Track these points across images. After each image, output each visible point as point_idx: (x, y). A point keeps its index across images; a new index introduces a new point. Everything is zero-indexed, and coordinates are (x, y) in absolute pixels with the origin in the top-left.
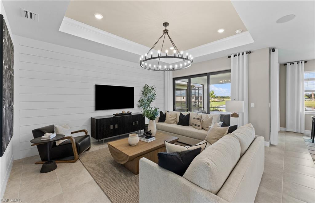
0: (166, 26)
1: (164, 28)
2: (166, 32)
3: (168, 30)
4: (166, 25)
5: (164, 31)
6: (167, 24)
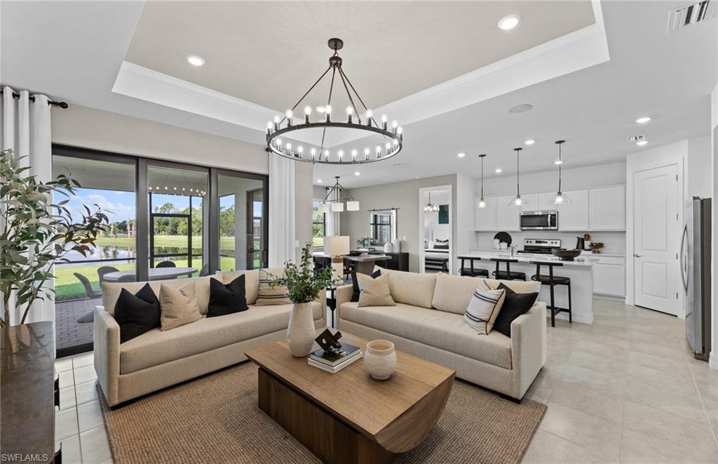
0: (336, 49)
1: (331, 53)
2: (336, 62)
3: (340, 59)
4: (336, 45)
5: (331, 59)
6: (339, 44)
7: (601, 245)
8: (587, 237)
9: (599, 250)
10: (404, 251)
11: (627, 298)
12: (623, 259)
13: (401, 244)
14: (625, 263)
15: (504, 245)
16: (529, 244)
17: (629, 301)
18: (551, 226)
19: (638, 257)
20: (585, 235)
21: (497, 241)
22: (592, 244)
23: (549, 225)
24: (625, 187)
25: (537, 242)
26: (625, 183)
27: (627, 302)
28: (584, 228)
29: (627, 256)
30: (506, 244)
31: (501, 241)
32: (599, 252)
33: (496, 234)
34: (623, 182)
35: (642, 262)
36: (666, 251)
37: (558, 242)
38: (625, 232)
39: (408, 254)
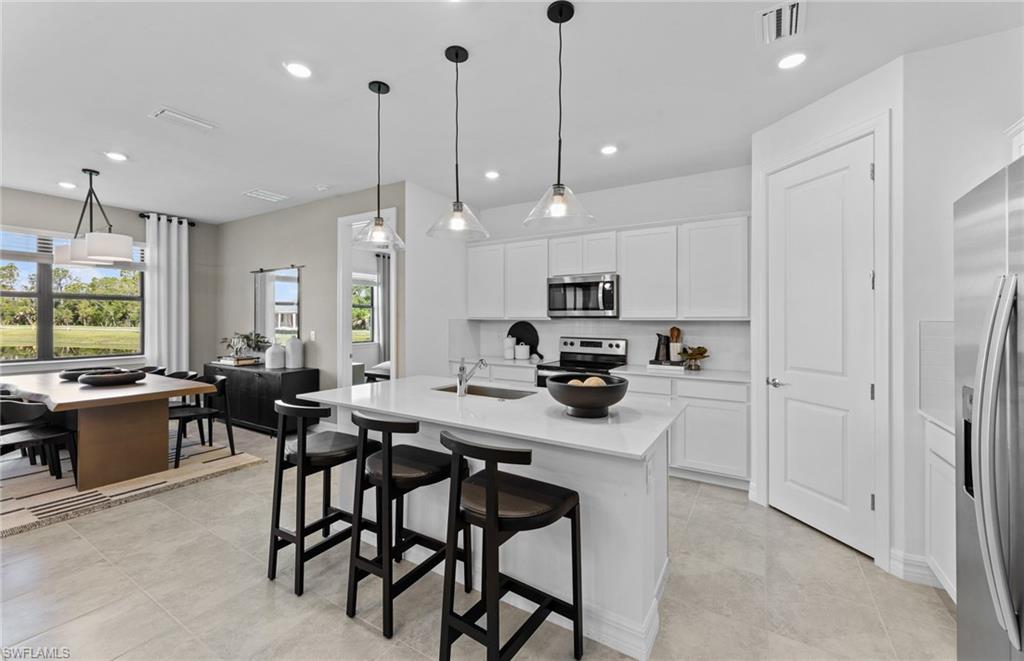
7: (701, 353)
8: (676, 333)
9: (698, 362)
10: (311, 366)
11: (753, 484)
12: (744, 387)
13: (305, 350)
14: (749, 398)
15: (524, 349)
16: (568, 349)
17: (755, 495)
18: (605, 308)
19: (775, 385)
20: (673, 329)
21: (512, 341)
22: (685, 350)
23: (601, 306)
24: (749, 218)
25: (583, 344)
26: (749, 208)
27: (753, 496)
28: (669, 314)
29: (754, 381)
30: (528, 347)
31: (518, 343)
32: (698, 368)
33: (511, 325)
34: (745, 208)
35: (786, 399)
36: (843, 374)
37: (622, 344)
38: (749, 322)
39: (317, 372)
